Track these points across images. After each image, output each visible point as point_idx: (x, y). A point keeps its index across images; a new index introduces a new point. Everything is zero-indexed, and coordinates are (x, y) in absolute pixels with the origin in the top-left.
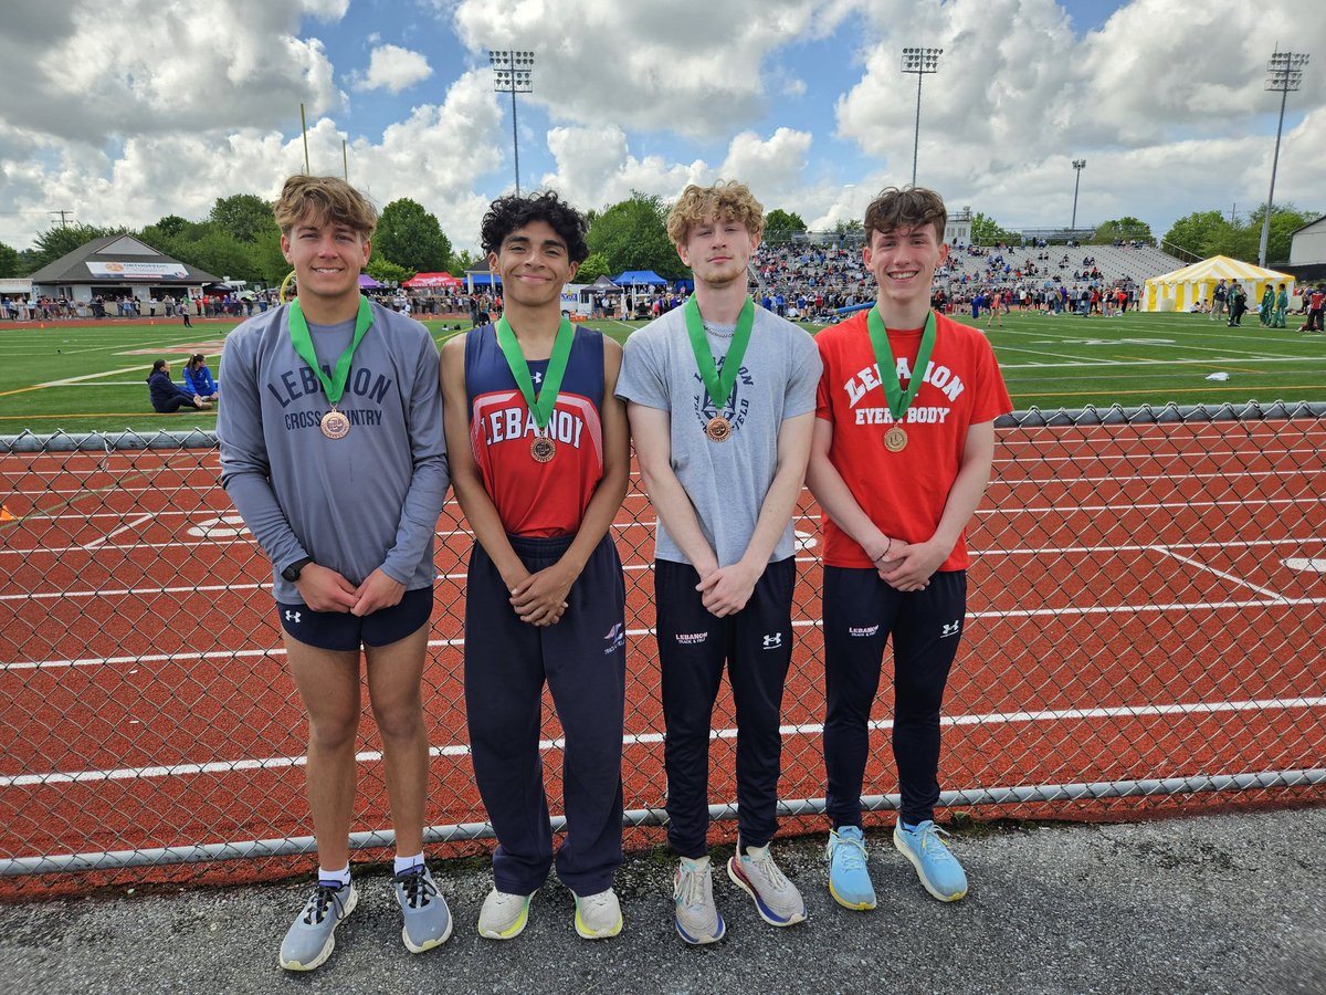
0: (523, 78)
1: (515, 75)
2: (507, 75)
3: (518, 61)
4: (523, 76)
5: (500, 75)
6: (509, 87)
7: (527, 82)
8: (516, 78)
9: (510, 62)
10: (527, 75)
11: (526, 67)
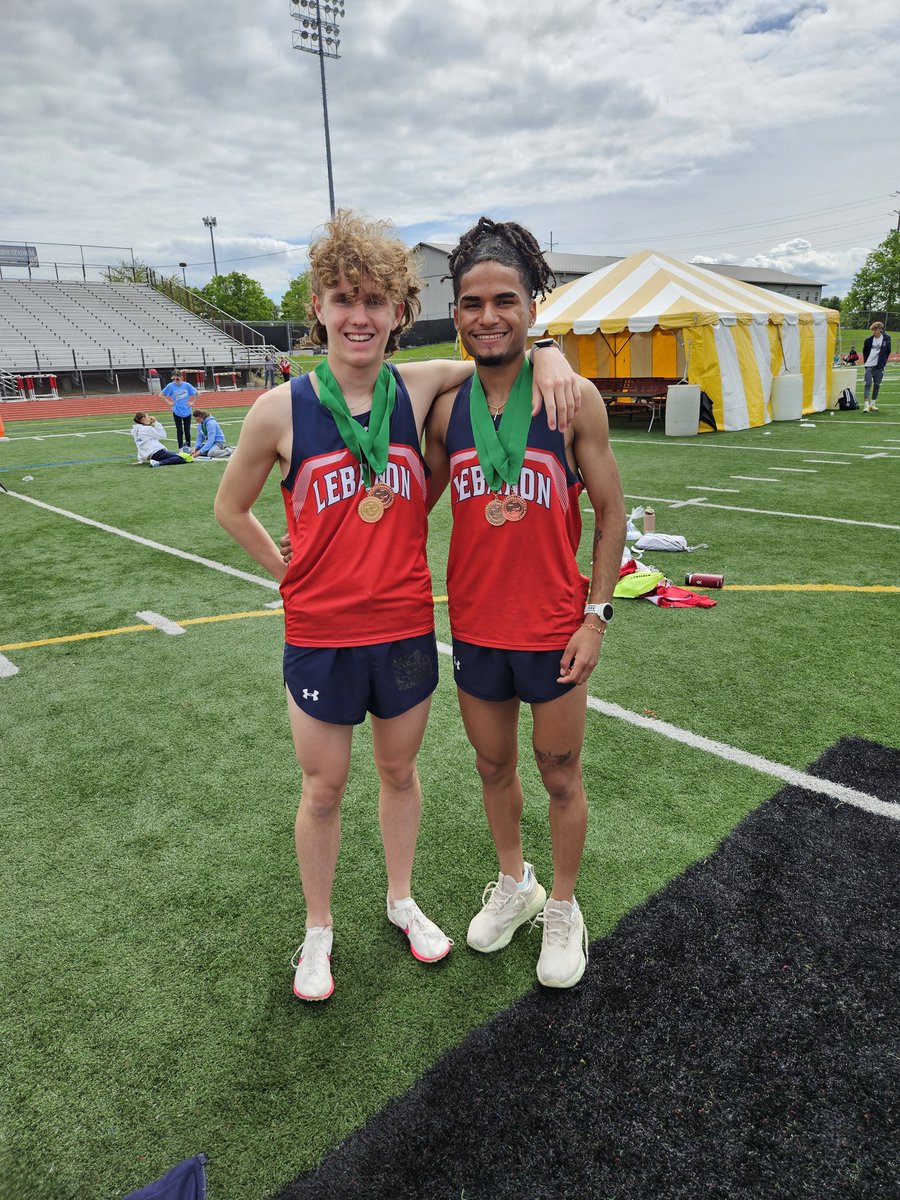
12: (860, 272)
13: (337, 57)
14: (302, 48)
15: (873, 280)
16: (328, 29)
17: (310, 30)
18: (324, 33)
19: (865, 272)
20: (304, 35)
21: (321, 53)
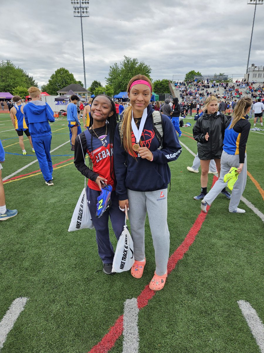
0: (85, 10)
1: (82, 9)
2: (78, 9)
3: (83, 3)
4: (85, 9)
5: (75, 9)
6: (79, 15)
7: (87, 12)
8: (82, 11)
9: (79, 4)
10: (86, 9)
11: (86, 5)
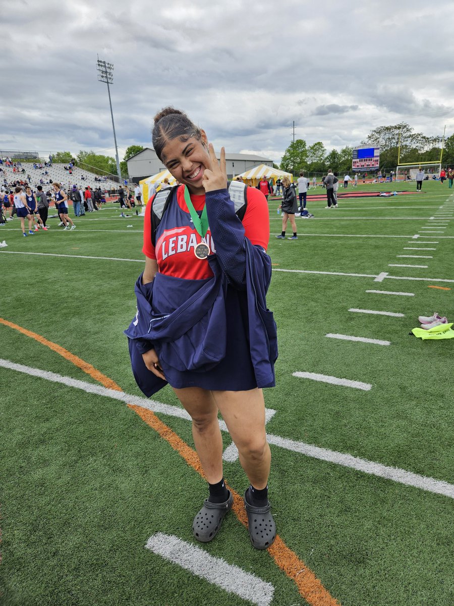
12: (283, 157)
13: (111, 83)
14: (101, 81)
15: (288, 159)
16: (110, 74)
17: (104, 75)
18: (108, 76)
19: (285, 156)
20: (102, 76)
21: (108, 83)
